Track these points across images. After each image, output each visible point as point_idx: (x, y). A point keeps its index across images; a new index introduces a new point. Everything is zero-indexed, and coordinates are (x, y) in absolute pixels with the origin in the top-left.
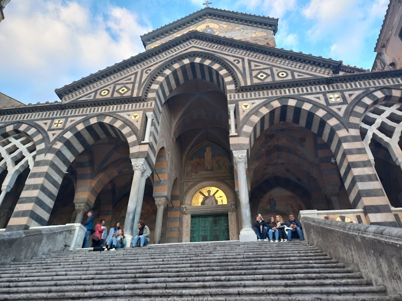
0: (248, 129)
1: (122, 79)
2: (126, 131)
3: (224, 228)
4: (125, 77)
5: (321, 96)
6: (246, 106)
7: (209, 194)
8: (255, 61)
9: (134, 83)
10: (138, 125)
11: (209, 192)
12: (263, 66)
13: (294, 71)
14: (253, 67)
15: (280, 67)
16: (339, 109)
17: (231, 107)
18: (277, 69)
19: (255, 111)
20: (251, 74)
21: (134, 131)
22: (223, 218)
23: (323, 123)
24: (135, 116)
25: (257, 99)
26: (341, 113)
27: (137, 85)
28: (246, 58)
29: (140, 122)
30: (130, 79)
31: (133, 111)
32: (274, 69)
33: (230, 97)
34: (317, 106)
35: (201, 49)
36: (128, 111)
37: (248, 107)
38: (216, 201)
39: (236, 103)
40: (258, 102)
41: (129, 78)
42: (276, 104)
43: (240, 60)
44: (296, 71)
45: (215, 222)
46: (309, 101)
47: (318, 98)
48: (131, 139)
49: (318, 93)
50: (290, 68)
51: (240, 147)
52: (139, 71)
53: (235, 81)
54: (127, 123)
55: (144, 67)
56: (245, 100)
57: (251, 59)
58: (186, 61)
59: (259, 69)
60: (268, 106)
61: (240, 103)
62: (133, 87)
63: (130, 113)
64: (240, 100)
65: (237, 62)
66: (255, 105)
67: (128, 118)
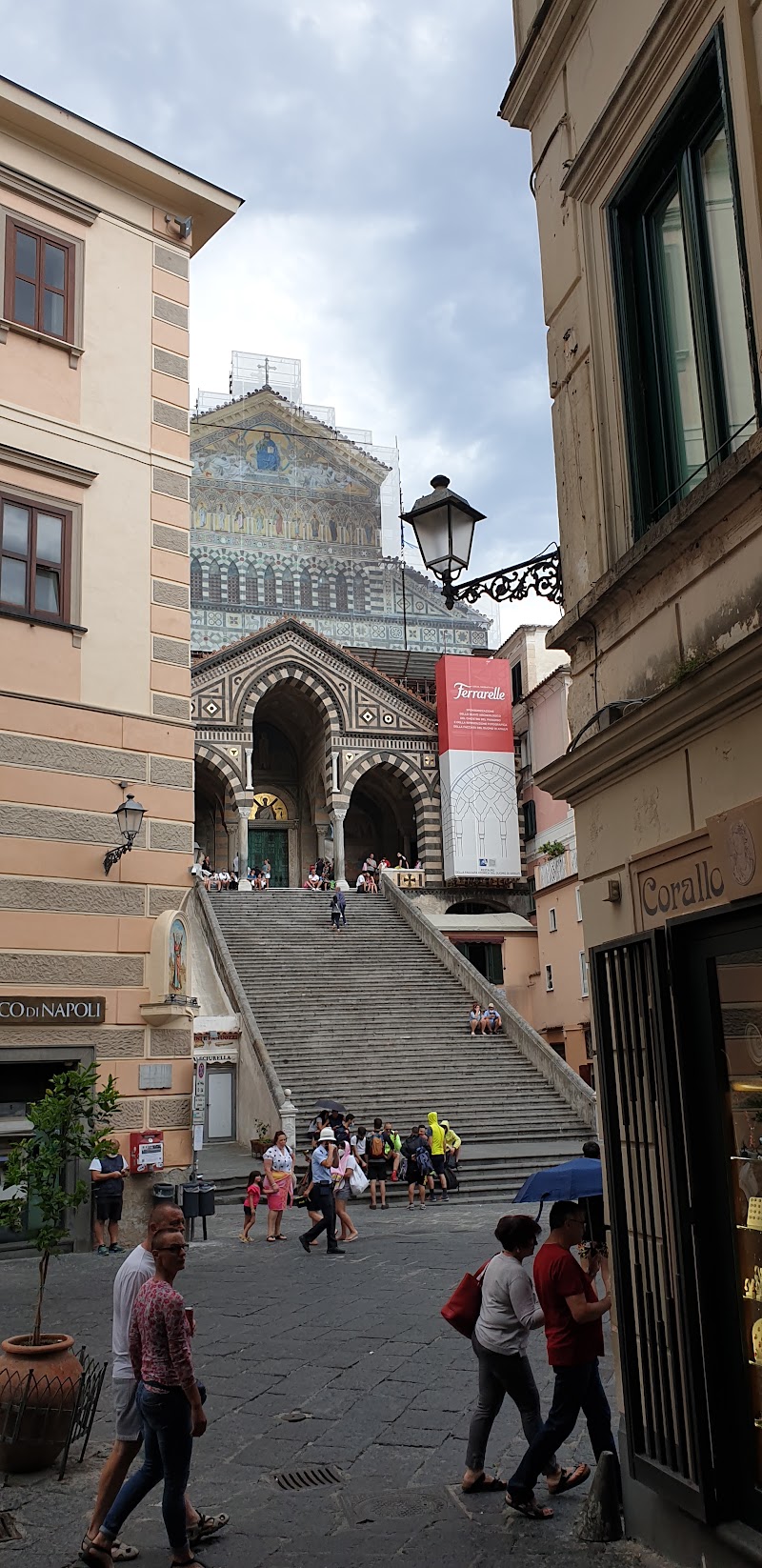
0: (350, 786)
1: (206, 688)
2: (226, 770)
3: (281, 846)
4: (211, 686)
5: (418, 755)
6: (349, 757)
7: (265, 803)
8: (363, 692)
9: (222, 698)
10: (239, 764)
11: (265, 800)
12: (370, 702)
13: (400, 716)
14: (360, 702)
15: (387, 707)
16: (430, 775)
17: (335, 754)
18: (384, 709)
19: (357, 765)
20: (357, 712)
21: (235, 772)
22: (280, 834)
23: (413, 786)
24: (234, 752)
25: (360, 749)
26: (430, 780)
27: (227, 702)
28: (354, 683)
29: (240, 760)
30: (217, 691)
31: (229, 743)
32: (382, 708)
33: (336, 741)
34: (412, 767)
35: (301, 653)
36: (224, 743)
37: (352, 758)
38: (275, 815)
39: (340, 750)
40: (362, 753)
41: (215, 687)
42: (378, 759)
43: (347, 686)
44: (402, 717)
45: (271, 838)
46: (407, 761)
47: (415, 758)
48: (234, 782)
49: (416, 752)
50: (397, 710)
51: (341, 805)
52: (226, 676)
53: (340, 720)
54: (226, 760)
55: (232, 672)
56: (348, 748)
57: (359, 686)
58: (284, 674)
59: (366, 706)
60: (370, 760)
61: (344, 751)
62: (224, 704)
63: (227, 746)
64: (344, 748)
65: (343, 687)
66: (358, 757)
67: (225, 752)
